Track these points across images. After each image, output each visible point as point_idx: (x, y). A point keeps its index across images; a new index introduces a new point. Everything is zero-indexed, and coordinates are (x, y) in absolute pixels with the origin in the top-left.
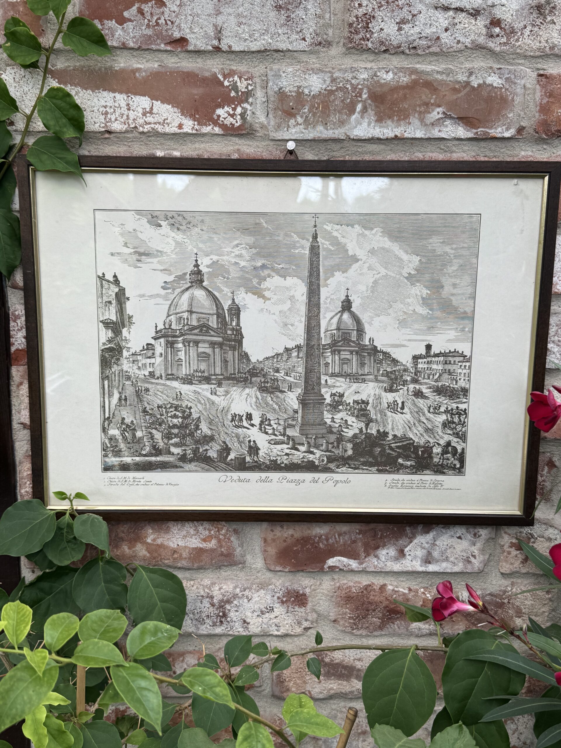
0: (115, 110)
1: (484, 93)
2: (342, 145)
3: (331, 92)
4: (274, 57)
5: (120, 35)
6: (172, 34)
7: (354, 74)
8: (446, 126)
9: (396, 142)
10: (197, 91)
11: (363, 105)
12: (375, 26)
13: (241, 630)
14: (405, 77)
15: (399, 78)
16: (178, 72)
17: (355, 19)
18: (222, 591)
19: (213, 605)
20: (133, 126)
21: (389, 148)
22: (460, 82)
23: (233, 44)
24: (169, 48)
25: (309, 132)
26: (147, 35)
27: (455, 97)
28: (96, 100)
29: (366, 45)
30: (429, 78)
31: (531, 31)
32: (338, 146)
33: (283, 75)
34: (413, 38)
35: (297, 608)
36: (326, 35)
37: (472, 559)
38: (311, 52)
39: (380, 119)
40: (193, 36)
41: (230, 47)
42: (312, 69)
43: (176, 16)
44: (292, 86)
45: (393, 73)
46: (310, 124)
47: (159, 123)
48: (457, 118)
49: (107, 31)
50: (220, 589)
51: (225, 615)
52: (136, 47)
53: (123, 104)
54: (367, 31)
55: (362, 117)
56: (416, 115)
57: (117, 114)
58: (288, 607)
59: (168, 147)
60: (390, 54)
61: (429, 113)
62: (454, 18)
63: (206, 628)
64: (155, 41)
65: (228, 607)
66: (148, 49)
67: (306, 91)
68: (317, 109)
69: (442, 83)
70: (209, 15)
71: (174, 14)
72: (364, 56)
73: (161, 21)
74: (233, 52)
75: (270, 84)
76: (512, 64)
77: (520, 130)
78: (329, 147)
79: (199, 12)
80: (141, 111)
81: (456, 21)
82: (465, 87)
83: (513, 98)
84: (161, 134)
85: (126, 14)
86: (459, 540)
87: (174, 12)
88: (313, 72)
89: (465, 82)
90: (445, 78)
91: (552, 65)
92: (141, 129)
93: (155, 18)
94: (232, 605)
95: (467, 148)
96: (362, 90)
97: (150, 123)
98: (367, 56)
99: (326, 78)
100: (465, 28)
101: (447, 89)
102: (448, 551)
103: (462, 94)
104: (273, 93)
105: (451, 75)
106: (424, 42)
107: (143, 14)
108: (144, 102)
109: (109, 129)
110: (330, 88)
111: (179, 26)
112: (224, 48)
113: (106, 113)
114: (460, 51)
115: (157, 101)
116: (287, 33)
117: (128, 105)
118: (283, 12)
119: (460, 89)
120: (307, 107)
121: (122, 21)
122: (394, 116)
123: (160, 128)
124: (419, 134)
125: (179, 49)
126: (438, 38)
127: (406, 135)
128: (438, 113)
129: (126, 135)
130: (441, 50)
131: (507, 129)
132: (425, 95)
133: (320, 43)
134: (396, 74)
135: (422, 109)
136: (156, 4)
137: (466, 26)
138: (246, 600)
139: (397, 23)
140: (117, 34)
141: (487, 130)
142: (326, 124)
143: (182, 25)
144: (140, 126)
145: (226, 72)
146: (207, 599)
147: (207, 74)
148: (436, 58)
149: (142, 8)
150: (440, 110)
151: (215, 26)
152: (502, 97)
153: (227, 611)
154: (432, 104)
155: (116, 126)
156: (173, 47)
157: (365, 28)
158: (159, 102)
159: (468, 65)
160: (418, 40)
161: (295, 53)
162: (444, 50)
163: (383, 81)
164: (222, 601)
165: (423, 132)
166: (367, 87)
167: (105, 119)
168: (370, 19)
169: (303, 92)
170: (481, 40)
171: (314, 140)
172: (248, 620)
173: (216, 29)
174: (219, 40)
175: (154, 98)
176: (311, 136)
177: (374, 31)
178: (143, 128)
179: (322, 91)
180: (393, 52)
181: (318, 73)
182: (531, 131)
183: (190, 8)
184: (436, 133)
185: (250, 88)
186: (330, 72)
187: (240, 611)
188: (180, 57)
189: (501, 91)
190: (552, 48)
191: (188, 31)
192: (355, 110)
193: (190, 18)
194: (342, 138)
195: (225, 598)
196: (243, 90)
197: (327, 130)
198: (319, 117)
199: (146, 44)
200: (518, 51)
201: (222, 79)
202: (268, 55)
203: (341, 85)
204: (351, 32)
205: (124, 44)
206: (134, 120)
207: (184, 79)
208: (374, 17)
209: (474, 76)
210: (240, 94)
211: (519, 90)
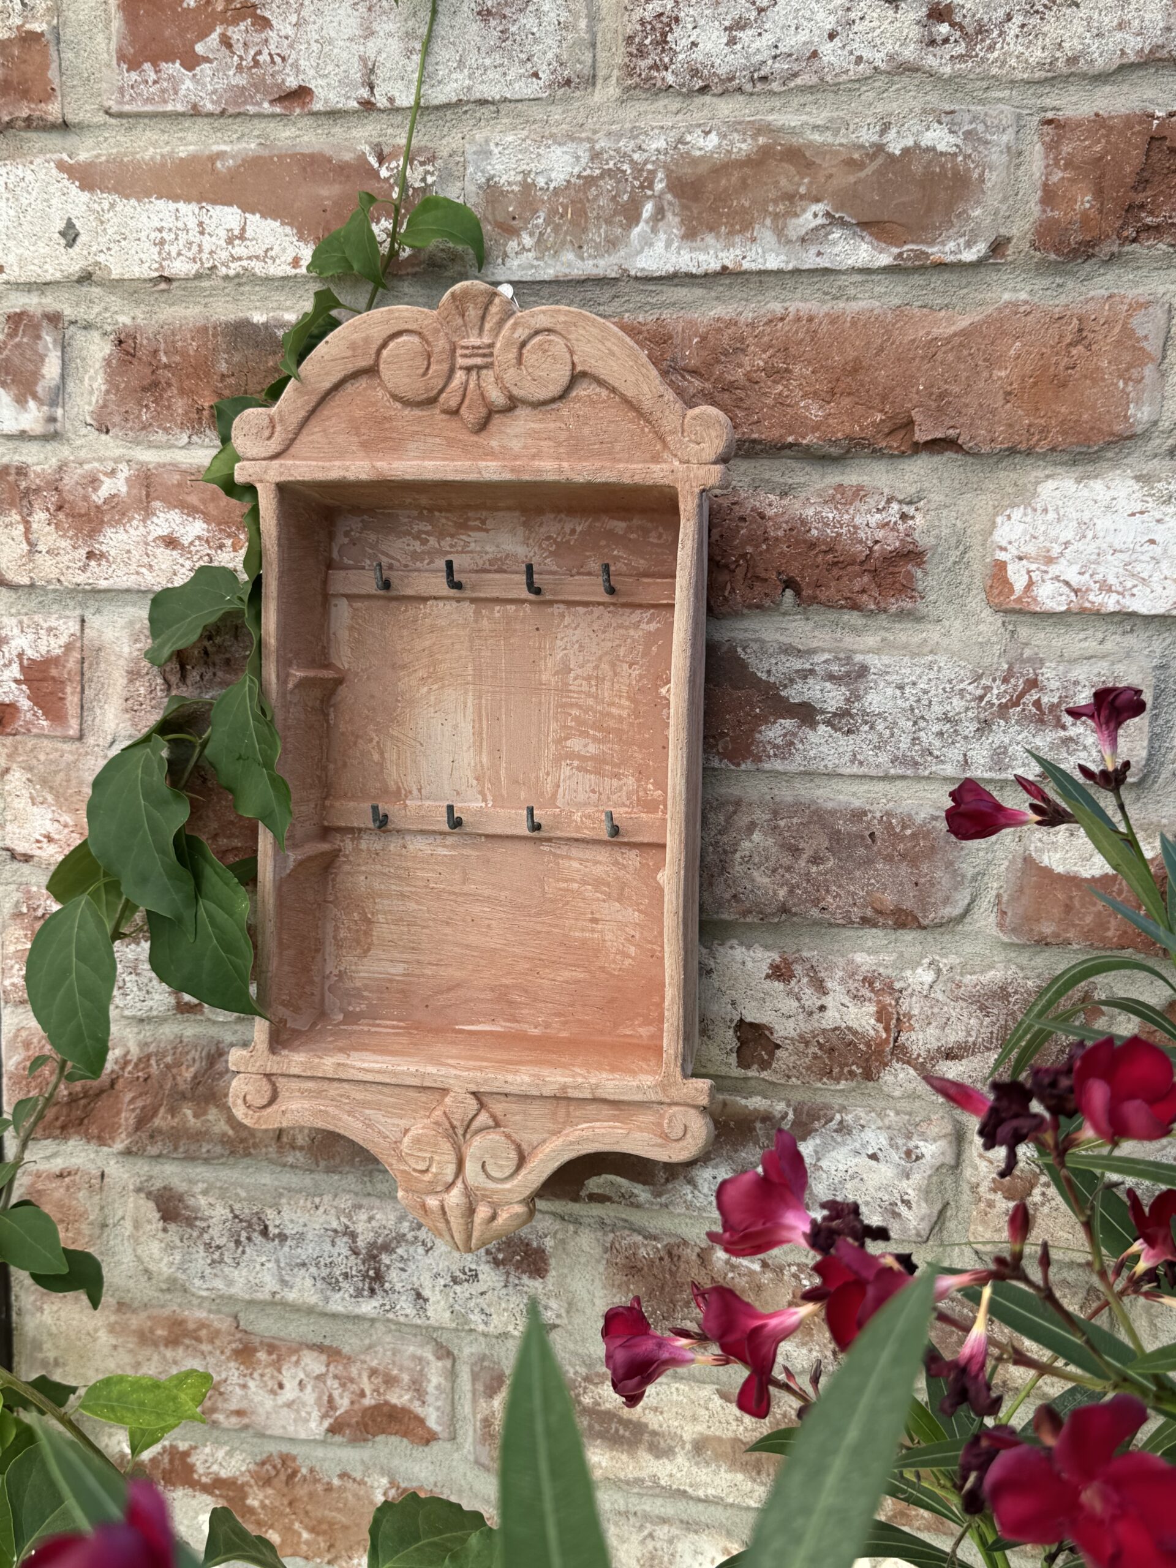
0: (177, 235)
1: (917, 168)
2: (613, 291)
3: (590, 181)
4: (478, 115)
5: (188, 89)
6: (283, 81)
7: (639, 142)
8: (834, 243)
9: (727, 282)
10: (328, 192)
11: (655, 205)
12: (679, 38)
13: (410, 1311)
14: (745, 141)
15: (732, 144)
16: (292, 156)
17: (639, 27)
18: (374, 1223)
19: (356, 1252)
20: (208, 265)
21: (713, 294)
22: (862, 147)
23: (397, 94)
24: (278, 110)
25: (547, 265)
26: (237, 86)
27: (852, 179)
28: (144, 218)
29: (663, 79)
30: (796, 141)
31: (1023, 26)
32: (609, 292)
33: (496, 151)
34: (759, 58)
35: (525, 1279)
36: (579, 61)
37: (902, 1209)
38: (552, 101)
39: (690, 234)
40: (322, 82)
41: (391, 100)
42: (552, 136)
43: (291, 46)
44: (512, 173)
45: (718, 134)
46: (548, 249)
47: (257, 257)
48: (858, 224)
49: (165, 84)
50: (371, 1219)
51: (379, 1277)
52: (218, 110)
53: (192, 224)
54: (663, 51)
55: (654, 230)
56: (768, 222)
57: (181, 242)
58: (508, 1274)
59: (275, 305)
60: (714, 95)
61: (796, 215)
62: (849, 9)
63: (343, 1299)
64: (252, 97)
65: (385, 1259)
66: (239, 114)
67: (541, 182)
68: (562, 216)
69: (823, 150)
70: (351, 40)
71: (286, 42)
72: (661, 104)
73: (264, 58)
74: (398, 110)
75: (470, 170)
76: (982, 102)
77: (998, 247)
78: (589, 295)
79: (333, 34)
80: (223, 234)
81: (853, 15)
82: (873, 157)
83: (981, 175)
84: (261, 278)
85: (199, 48)
86: (873, 1163)
87: (287, 38)
88: (555, 142)
89: (873, 145)
90: (830, 140)
91: (1074, 99)
92: (223, 271)
93: (252, 52)
94: (394, 1256)
95: (883, 290)
96: (653, 173)
97: (240, 259)
98: (666, 101)
99: (581, 153)
100: (874, 29)
101: (834, 162)
102: (849, 1185)
103: (868, 171)
104: (474, 188)
105: (843, 131)
106: (782, 66)
107: (229, 46)
108: (228, 217)
109: (166, 274)
110: (588, 172)
111: (296, 66)
112: (381, 102)
113: (162, 242)
114: (863, 80)
115: (254, 213)
116: (502, 65)
117: (201, 224)
118: (493, 23)
119: (862, 162)
120: (542, 215)
121: (191, 61)
122: (719, 226)
123: (258, 268)
124: (773, 262)
125: (298, 111)
126: (815, 54)
127: (746, 265)
128: (815, 215)
129: (197, 283)
130: (822, 80)
131: (969, 245)
132: (786, 178)
133: (568, 82)
134: (725, 136)
135: (781, 208)
136: (253, 25)
137: (876, 24)
138: (421, 1250)
139: (726, 29)
140: (184, 87)
141: (924, 248)
142: (581, 247)
143: (302, 62)
144: (223, 264)
145: (386, 150)
146: (345, 1239)
147: (348, 157)
148: (811, 98)
149: (229, 34)
150: (819, 208)
151: (363, 59)
152: (956, 172)
153: (383, 1268)
154: (802, 197)
155: (180, 267)
156: (285, 108)
157: (658, 43)
158: (258, 216)
159: (880, 108)
160: (770, 62)
161: (519, 105)
162: (828, 78)
163: (698, 153)
164: (372, 1245)
165: (783, 257)
166: (666, 167)
167: (160, 253)
168: (669, 25)
169: (534, 184)
170: (909, 53)
171: (556, 282)
172: (426, 1293)
173: (366, 66)
174: (372, 88)
175: (247, 208)
176: (548, 272)
177: (678, 49)
178: (228, 267)
179: (573, 180)
180: (719, 90)
181: (564, 144)
182: (1025, 246)
183: (316, 27)
184: (810, 260)
185: (430, 180)
186: (589, 140)
187: (409, 1271)
188: (299, 125)
189: (954, 161)
190: (1072, 60)
191: (311, 72)
192: (640, 215)
193: (315, 47)
194: (613, 275)
195: (380, 1241)
196: (417, 185)
197: (582, 259)
198: (566, 233)
199: (236, 104)
200: (994, 71)
201: (376, 165)
202: (466, 112)
203: (611, 164)
204: (631, 54)
205: (195, 106)
206: (211, 253)
207: (304, 169)
208: (677, 20)
209: (894, 131)
210: (411, 192)
211: (996, 157)
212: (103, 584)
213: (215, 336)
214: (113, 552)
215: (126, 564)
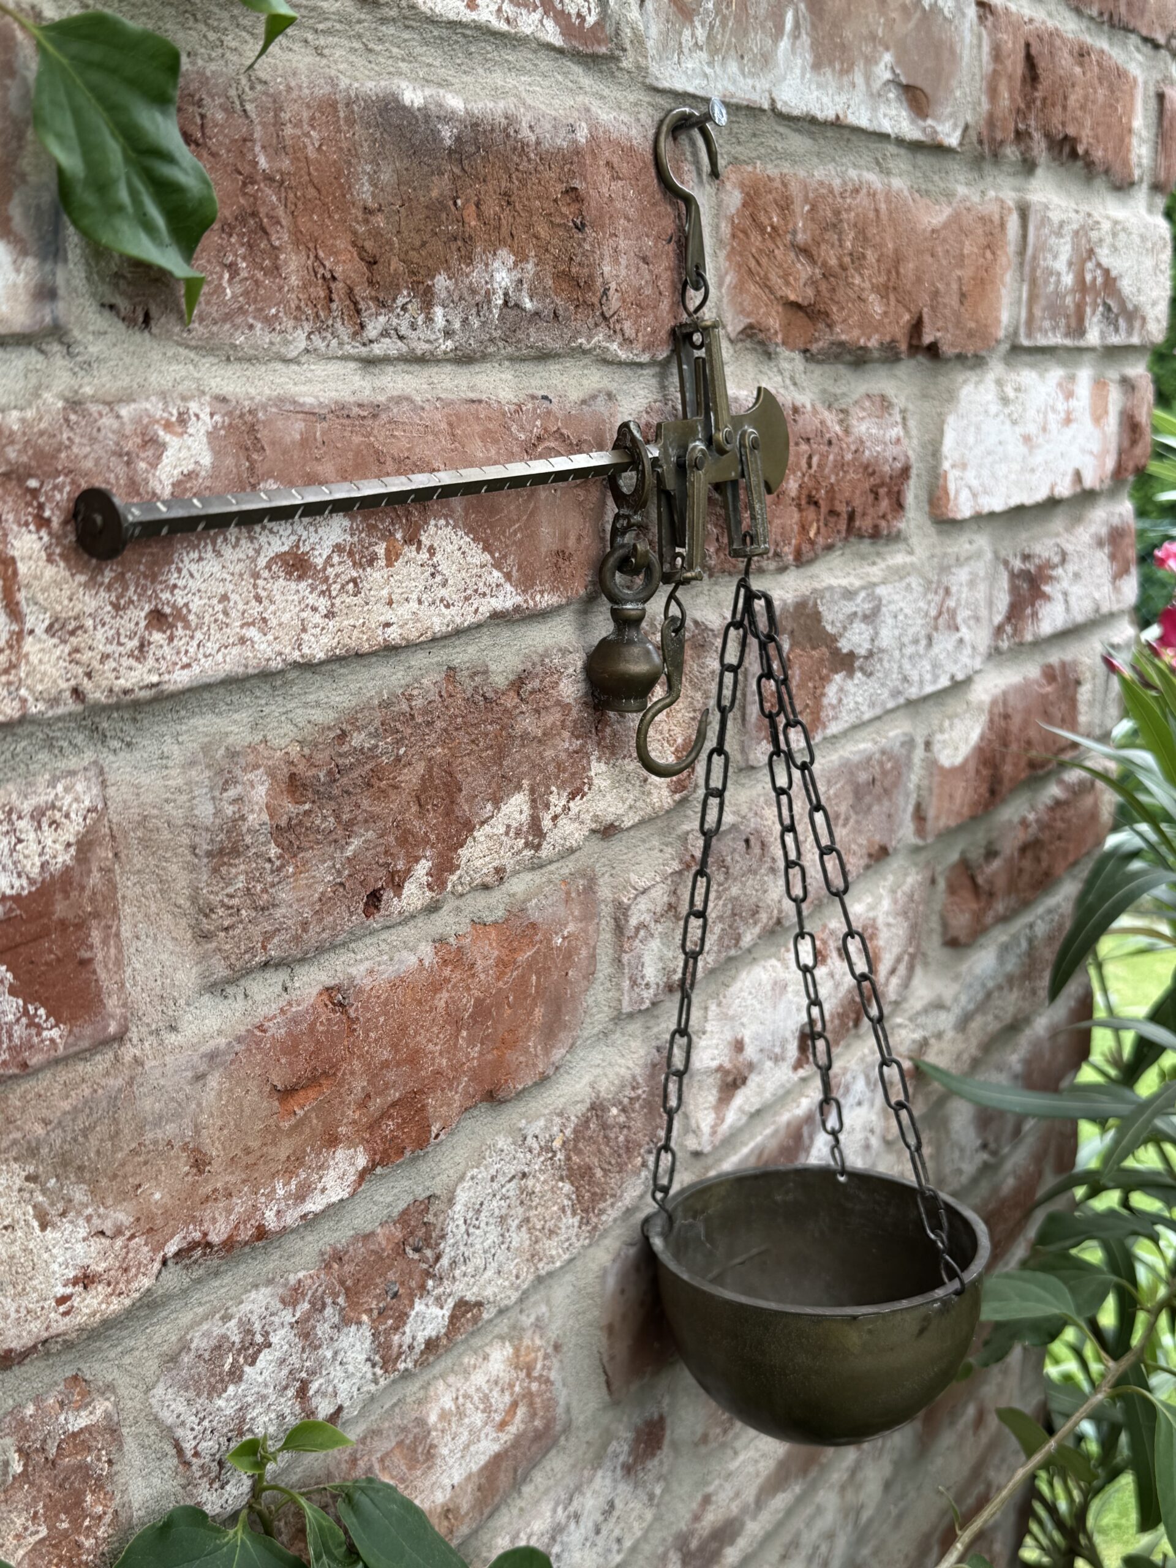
1: (935, 30)
2: (757, 127)
8: (892, 103)
9: (831, 135)
11: (794, 15)
21: (814, 149)
25: (717, 76)
27: (905, 30)
32: (751, 128)
35: (648, 1464)
39: (817, 64)
46: (717, 51)
48: (903, 87)
55: (793, 50)
56: (862, 65)
58: (636, 1473)
61: (876, 63)
101: (896, 5)
103: (913, 23)
119: (910, 11)
122: (835, 58)
124: (864, 119)
127: (852, 119)
128: (886, 67)
131: (952, 127)
132: (873, 12)
135: (869, 49)
141: (936, 126)
142: (742, 57)
150: (889, 58)
152: (951, 44)
154: (880, 41)
165: (869, 114)
176: (718, 88)
182: (975, 137)
184: (881, 119)
189: (951, 29)
192: (784, 25)
194: (763, 105)
197: (744, 75)
198: (731, 32)
212: (181, 679)
213: (351, 122)
214: (196, 605)
215: (222, 626)
